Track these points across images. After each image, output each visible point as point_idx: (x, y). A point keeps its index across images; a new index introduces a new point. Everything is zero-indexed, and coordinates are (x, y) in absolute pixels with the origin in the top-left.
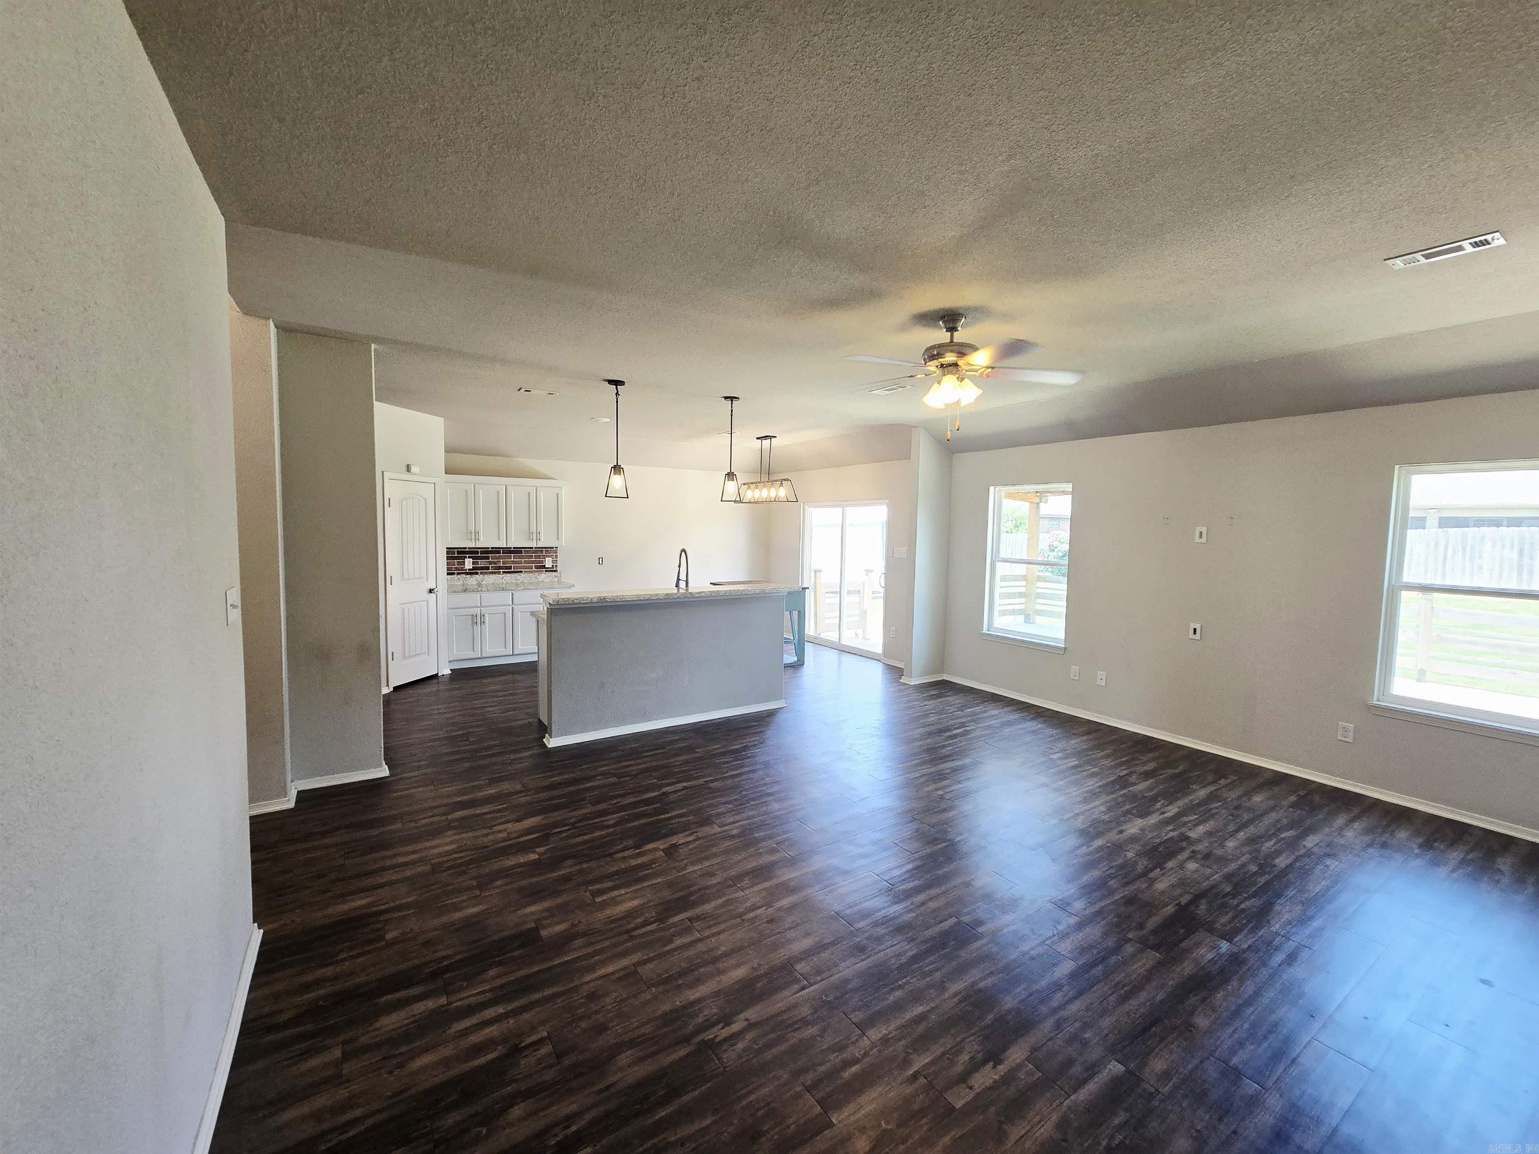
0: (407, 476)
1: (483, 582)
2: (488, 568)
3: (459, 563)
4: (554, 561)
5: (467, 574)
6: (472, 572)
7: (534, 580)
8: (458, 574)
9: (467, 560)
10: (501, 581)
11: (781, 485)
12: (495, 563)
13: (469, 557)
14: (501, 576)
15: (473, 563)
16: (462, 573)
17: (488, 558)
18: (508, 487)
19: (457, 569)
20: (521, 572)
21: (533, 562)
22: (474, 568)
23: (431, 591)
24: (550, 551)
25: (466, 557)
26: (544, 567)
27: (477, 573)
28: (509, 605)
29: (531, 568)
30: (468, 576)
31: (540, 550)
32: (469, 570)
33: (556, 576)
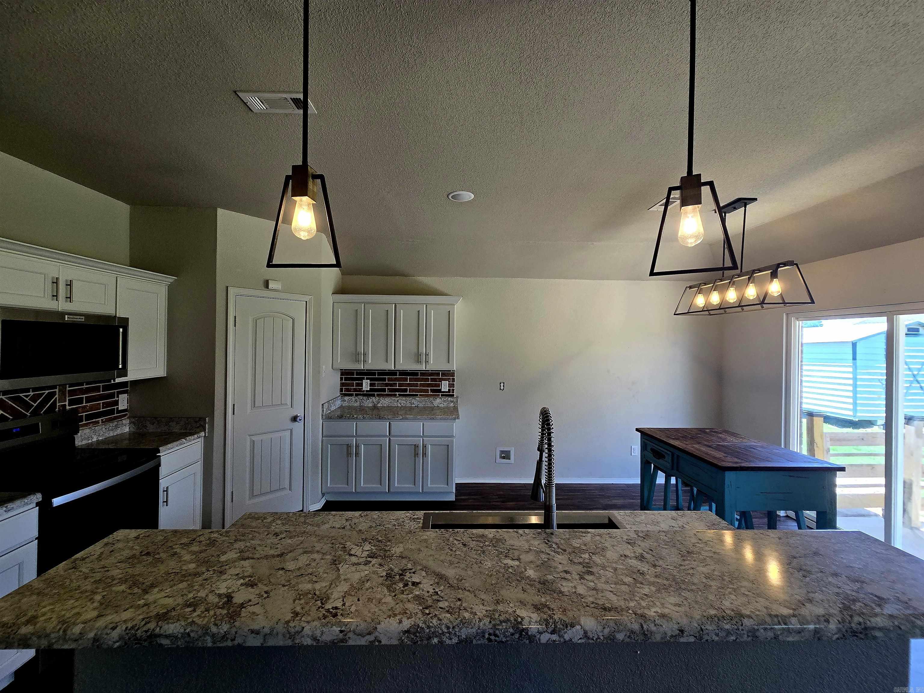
0: (266, 293)
1: (379, 405)
2: (384, 390)
3: (358, 385)
4: (451, 385)
5: (364, 395)
6: (368, 394)
7: (429, 405)
8: (357, 395)
9: (364, 382)
10: (396, 404)
11: (774, 275)
12: (391, 385)
13: (367, 379)
14: (396, 399)
15: (371, 385)
16: (360, 395)
17: (384, 380)
18: (398, 306)
19: (355, 390)
20: (417, 395)
21: (429, 385)
22: (371, 390)
23: (295, 419)
24: (449, 375)
25: (364, 378)
26: (440, 391)
27: (374, 395)
28: (386, 436)
29: (427, 391)
30: (365, 398)
31: (435, 373)
32: (367, 391)
33: (452, 402)
